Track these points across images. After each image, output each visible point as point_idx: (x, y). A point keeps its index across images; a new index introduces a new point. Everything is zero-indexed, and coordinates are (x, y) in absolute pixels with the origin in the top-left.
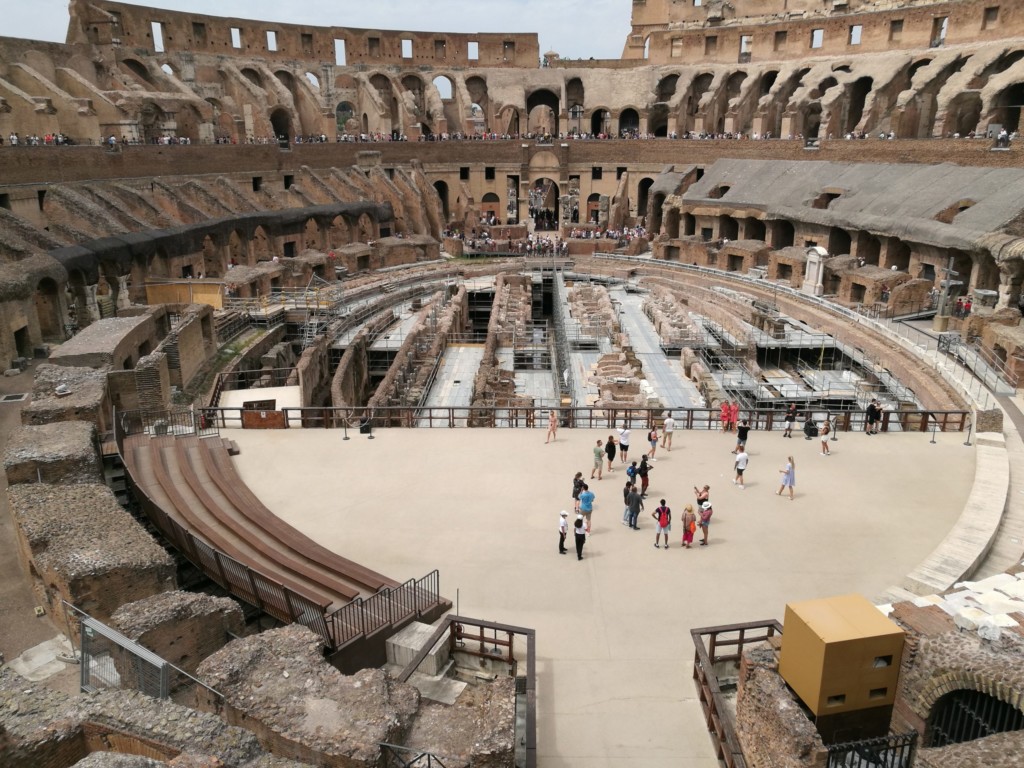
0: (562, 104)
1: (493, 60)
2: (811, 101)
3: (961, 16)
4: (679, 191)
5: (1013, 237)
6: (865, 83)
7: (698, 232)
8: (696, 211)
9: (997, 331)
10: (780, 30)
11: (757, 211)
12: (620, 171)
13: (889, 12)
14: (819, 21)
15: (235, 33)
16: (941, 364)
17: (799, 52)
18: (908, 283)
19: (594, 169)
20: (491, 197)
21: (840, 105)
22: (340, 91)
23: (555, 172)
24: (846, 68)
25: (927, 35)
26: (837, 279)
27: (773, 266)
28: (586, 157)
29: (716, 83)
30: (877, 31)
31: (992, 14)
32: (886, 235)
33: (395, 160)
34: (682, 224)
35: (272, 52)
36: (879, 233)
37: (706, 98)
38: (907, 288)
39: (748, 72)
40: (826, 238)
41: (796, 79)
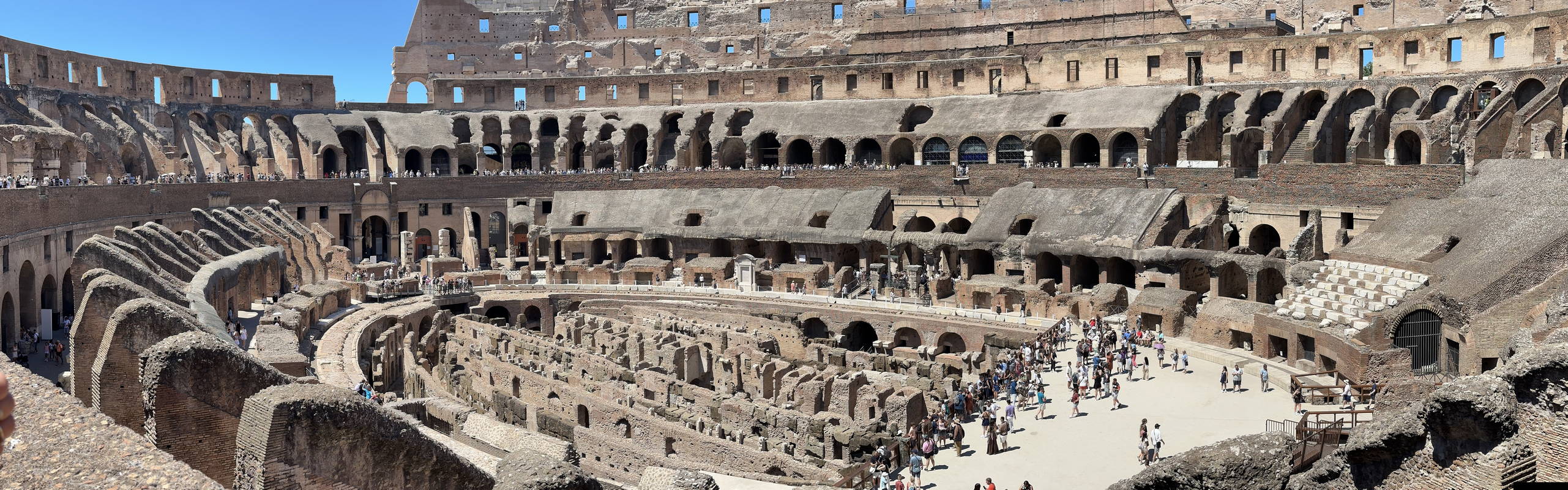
2: (602, 143)
4: (538, 222)
6: (641, 129)
8: (568, 238)
10: (547, 85)
12: (446, 207)
13: (636, 77)
19: (420, 206)
24: (616, 117)
26: (766, 279)
27: (690, 276)
29: (506, 127)
30: (629, 90)
31: (714, 85)
32: (772, 240)
34: (551, 251)
35: (101, 88)
36: (765, 240)
38: (845, 274)
39: (529, 118)
40: (707, 248)
41: (577, 125)
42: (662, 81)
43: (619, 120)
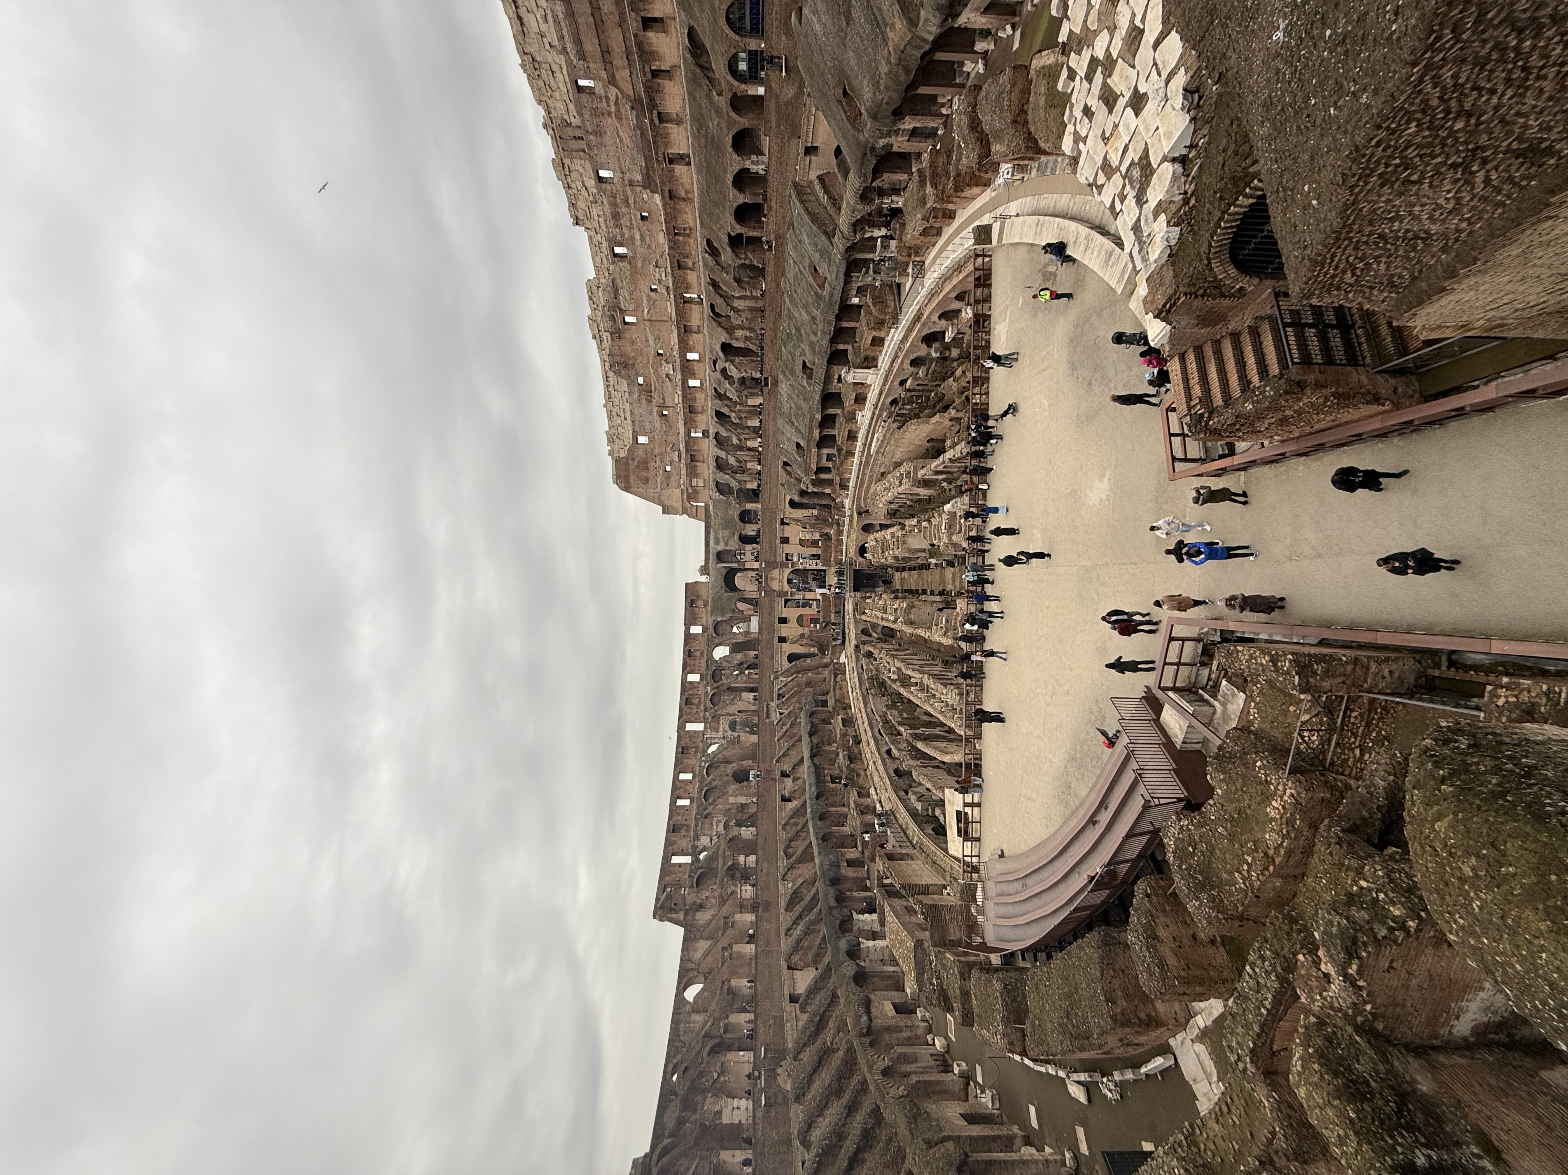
0: (735, 565)
1: (704, 615)
2: (736, 384)
3: (683, 286)
4: (799, 480)
5: (838, 232)
6: (726, 348)
7: (830, 465)
8: (814, 467)
9: (909, 236)
11: (814, 421)
12: (783, 523)
14: (683, 383)
15: (680, 802)
16: (935, 275)
17: (703, 396)
18: (870, 304)
19: (781, 542)
20: (800, 620)
21: (739, 364)
22: (721, 729)
23: (783, 571)
24: (715, 363)
25: (695, 307)
26: (866, 359)
27: (857, 407)
28: (773, 549)
29: (723, 454)
30: (691, 343)
31: (682, 264)
33: (772, 692)
34: (823, 476)
35: (694, 777)
37: (732, 460)
38: (875, 305)
40: (835, 367)
41: (720, 396)
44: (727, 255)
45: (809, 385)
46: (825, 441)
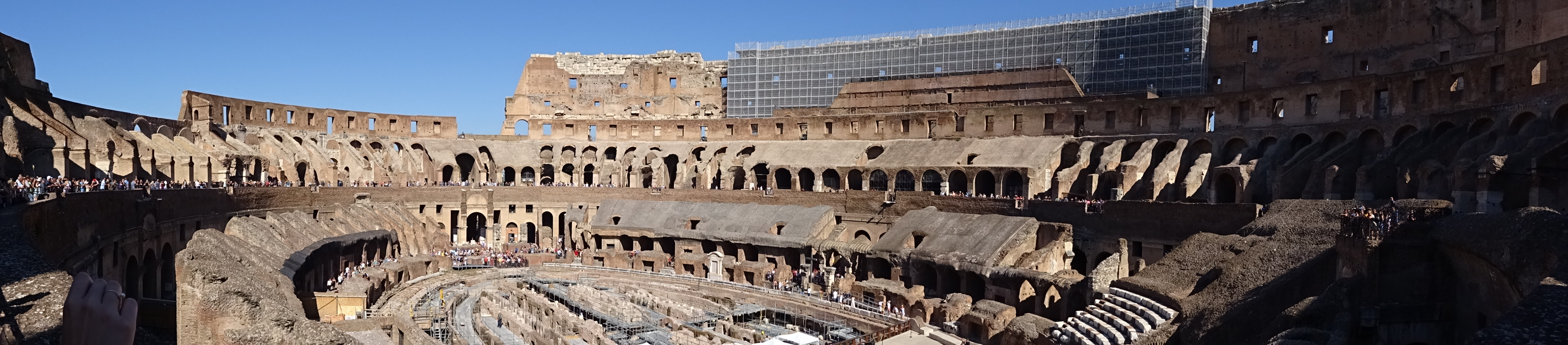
1: (428, 133)
3: (715, 128)
6: (673, 158)
7: (605, 247)
8: (600, 233)
10: (612, 124)
11: (647, 232)
12: (529, 207)
13: (675, 121)
14: (635, 122)
17: (625, 137)
19: (510, 206)
21: (662, 169)
23: (484, 208)
24: (658, 148)
25: (698, 135)
27: (680, 266)
28: (504, 198)
29: (578, 152)
30: (669, 130)
31: (731, 128)
32: (743, 243)
34: (592, 242)
36: (738, 242)
39: (598, 147)
40: (699, 245)
42: (695, 123)
43: (660, 150)
44: (750, 162)
45: (680, 226)
46: (627, 242)
